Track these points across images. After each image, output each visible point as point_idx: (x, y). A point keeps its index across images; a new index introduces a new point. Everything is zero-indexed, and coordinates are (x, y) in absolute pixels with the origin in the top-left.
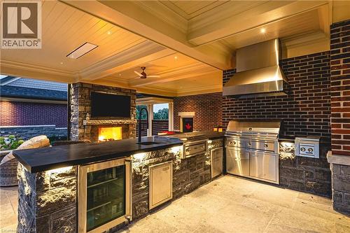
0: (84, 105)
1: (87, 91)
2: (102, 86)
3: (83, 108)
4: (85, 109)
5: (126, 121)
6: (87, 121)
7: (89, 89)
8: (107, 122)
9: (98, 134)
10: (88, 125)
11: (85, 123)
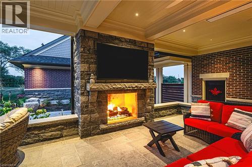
0: (87, 62)
1: (91, 43)
2: (111, 37)
3: (86, 66)
4: (89, 68)
5: (143, 85)
6: (92, 85)
7: (95, 40)
8: (118, 86)
9: (107, 102)
10: (93, 91)
11: (88, 87)
